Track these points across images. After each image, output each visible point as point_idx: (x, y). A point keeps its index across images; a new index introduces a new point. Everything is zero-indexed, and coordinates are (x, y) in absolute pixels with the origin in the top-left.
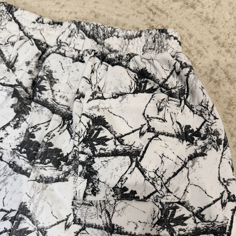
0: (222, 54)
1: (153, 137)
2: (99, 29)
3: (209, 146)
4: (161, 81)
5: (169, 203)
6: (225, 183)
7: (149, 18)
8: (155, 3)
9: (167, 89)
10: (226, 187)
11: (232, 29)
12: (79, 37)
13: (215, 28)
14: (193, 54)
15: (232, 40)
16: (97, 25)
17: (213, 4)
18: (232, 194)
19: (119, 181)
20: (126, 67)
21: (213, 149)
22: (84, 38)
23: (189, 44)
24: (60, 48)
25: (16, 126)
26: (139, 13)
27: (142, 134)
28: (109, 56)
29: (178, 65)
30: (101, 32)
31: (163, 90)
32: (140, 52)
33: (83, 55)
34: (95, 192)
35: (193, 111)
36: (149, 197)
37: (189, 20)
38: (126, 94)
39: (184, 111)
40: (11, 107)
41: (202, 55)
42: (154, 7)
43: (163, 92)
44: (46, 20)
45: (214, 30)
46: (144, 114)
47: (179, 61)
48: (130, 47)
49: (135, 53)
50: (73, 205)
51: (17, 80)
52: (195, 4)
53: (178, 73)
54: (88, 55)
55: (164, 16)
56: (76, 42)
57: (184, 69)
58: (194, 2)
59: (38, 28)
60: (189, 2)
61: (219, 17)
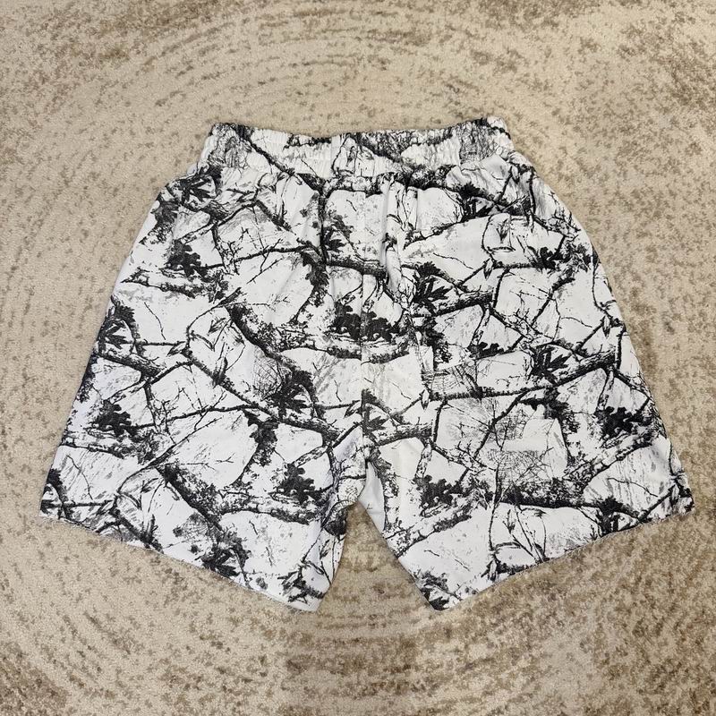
0: (568, 135)
1: (503, 274)
2: (390, 139)
3: (576, 268)
4: (496, 196)
5: (542, 346)
6: (604, 307)
7: (451, 101)
8: (454, 74)
9: (506, 205)
10: (606, 312)
11: (576, 92)
12: (364, 158)
13: (551, 97)
14: (528, 144)
15: (580, 110)
16: (385, 134)
17: (541, 57)
18: (614, 318)
19: (474, 338)
20: (443, 187)
21: (580, 270)
22: (372, 158)
23: (519, 131)
24: (343, 180)
25: (318, 303)
26: (434, 95)
27: (487, 274)
28: (414, 176)
29: (515, 170)
30: (393, 142)
31: (500, 206)
32: (456, 161)
33: (377, 183)
34: (446, 358)
35: (546, 228)
36: (515, 345)
37: (512, 92)
38: (452, 225)
39: (534, 229)
40: (307, 279)
41: (541, 143)
42: (454, 80)
43: (502, 211)
45: (550, 100)
46: (483, 247)
47: (515, 165)
48: (440, 155)
49: (449, 163)
50: (423, 379)
51: (297, 240)
52: (514, 62)
53: (517, 181)
54: (385, 181)
55: (473, 92)
56: (362, 166)
57: (524, 175)
58: (513, 59)
59: (295, 156)
60: (504, 61)
61: (554, 77)
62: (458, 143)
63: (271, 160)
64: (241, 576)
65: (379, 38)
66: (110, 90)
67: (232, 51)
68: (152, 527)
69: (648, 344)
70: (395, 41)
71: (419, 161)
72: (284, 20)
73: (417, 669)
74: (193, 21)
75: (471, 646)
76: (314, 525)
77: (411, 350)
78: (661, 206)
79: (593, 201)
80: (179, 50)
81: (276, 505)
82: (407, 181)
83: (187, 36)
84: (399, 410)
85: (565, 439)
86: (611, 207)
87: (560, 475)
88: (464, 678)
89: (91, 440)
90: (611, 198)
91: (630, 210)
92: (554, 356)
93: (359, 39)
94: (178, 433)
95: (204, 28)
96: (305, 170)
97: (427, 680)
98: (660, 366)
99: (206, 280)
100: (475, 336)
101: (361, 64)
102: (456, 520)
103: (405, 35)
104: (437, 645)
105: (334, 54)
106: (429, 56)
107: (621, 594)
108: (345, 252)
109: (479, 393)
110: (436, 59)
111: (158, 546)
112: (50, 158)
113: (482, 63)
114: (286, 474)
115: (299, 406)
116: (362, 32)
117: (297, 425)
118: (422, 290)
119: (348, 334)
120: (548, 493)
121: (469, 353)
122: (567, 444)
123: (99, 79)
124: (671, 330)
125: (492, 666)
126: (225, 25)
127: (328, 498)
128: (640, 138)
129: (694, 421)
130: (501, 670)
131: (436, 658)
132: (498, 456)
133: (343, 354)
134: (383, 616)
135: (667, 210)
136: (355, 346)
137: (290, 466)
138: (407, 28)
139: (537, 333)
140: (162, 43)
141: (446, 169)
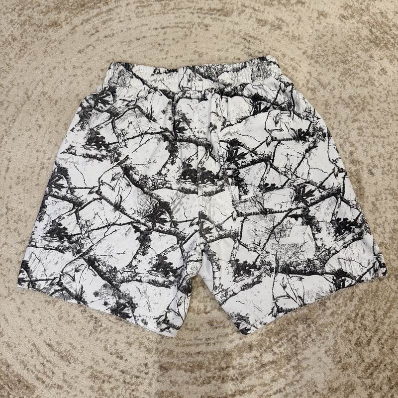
0: (312, 65)
1: (277, 144)
2: (212, 69)
3: (318, 140)
4: (273, 100)
5: (300, 185)
6: (334, 162)
7: (246, 47)
8: (247, 32)
9: (278, 105)
10: (335, 165)
11: (316, 41)
13: (302, 44)
14: (289, 71)
15: (318, 51)
16: (209, 66)
17: (296, 22)
18: (340, 168)
19: (261, 180)
20: (242, 95)
21: (321, 141)
22: (201, 80)
23: (284, 63)
24: (185, 93)
25: (173, 163)
26: (236, 44)
27: (268, 144)
28: (225, 90)
29: (283, 85)
30: (213, 71)
31: (275, 106)
32: (249, 81)
33: (205, 94)
34: (246, 193)
35: (301, 118)
36: (285, 184)
37: (280, 41)
38: (247, 117)
39: (294, 119)
40: (166, 149)
41: (296, 70)
42: (247, 35)
43: (275, 109)
44: (162, 70)
45: (301, 46)
46: (265, 129)
47: (282, 82)
48: (240, 78)
49: (245, 82)
50: (233, 205)
51: (160, 127)
52: (280, 25)
53: (284, 91)
54: (209, 93)
55: (258, 42)
57: (288, 88)
58: (280, 23)
59: (158, 80)
60: (275, 24)
61: (303, 32)
62: (250, 70)
63: (144, 82)
64: (133, 318)
65: (204, 12)
66: (52, 45)
67: (121, 22)
68: (82, 291)
69: (359, 182)
70: (213, 14)
71: (228, 81)
72: (150, 3)
73: (233, 368)
74: (98, 5)
75: (263, 354)
76: (173, 288)
77: (226, 188)
78: (365, 104)
79: (327, 102)
80: (90, 22)
81: (152, 277)
82: (221, 93)
83: (95, 14)
84: (220, 223)
85: (314, 237)
86: (337, 106)
87: (311, 257)
88: (260, 373)
89: (46, 243)
90: (337, 100)
91: (348, 107)
92: (307, 190)
93: (193, 13)
94: (95, 238)
95: (104, 8)
96: (164, 88)
97: (239, 374)
98: (366, 194)
99: (109, 151)
100: (262, 179)
101: (194, 27)
102: (254, 284)
103: (219, 11)
104: (245, 354)
105: (179, 22)
106: (232, 22)
107: (347, 323)
108: (188, 134)
109: (265, 212)
110: (236, 24)
111: (85, 303)
112: (18, 84)
113: (262, 26)
114: (156, 260)
115: (163, 221)
116: (194, 9)
117: (163, 232)
118: (232, 154)
119: (190, 180)
120: (305, 267)
121: (259, 189)
122: (315, 239)
123: (46, 39)
124: (372, 174)
125: (276, 366)
126: (117, 7)
127: (181, 273)
128: (353, 66)
129: (386, 225)
130: (281, 368)
131: (244, 361)
132: (276, 247)
133: (187, 192)
134: (213, 339)
135: (368, 106)
136: (194, 187)
137: (159, 255)
138: (219, 7)
139: (297, 177)
140: (81, 18)
141: (244, 86)
